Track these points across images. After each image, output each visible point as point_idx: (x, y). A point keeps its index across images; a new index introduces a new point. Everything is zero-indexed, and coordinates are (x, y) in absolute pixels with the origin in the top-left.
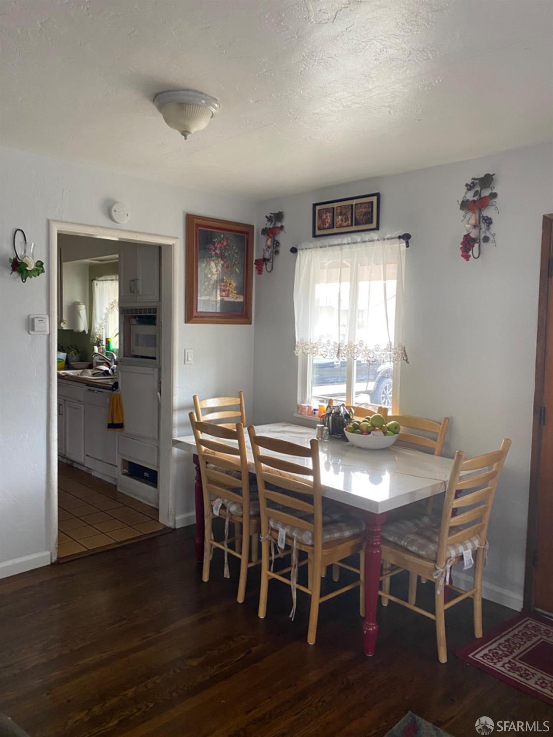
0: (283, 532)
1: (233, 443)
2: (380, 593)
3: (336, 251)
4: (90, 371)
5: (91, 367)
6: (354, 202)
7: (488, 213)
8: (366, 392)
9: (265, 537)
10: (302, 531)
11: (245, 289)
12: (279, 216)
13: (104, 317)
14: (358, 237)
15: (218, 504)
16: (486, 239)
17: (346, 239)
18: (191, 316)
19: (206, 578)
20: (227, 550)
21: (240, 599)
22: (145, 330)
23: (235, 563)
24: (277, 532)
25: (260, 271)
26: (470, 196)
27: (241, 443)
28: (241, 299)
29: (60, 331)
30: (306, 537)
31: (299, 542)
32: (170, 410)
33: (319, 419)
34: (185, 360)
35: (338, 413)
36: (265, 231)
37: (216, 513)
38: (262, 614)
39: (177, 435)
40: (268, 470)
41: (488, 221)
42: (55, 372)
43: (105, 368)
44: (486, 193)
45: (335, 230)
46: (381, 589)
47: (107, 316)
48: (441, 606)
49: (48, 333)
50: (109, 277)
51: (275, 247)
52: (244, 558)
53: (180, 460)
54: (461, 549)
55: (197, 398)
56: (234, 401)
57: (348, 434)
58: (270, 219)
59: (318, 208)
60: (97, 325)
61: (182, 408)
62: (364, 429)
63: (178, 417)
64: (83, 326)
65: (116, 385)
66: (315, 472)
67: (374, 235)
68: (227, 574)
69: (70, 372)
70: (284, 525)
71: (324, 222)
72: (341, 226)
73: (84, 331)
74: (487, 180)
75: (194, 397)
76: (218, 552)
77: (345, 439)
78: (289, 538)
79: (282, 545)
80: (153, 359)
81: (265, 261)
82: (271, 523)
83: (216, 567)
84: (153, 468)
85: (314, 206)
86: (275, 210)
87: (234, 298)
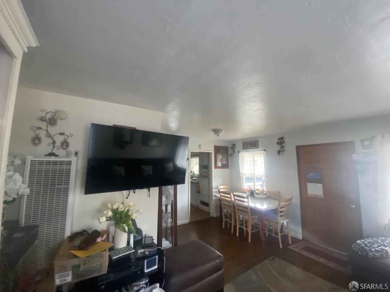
0: (241, 216)
1: (229, 196)
2: (265, 232)
3: (249, 152)
6: (252, 142)
7: (283, 145)
8: (260, 185)
9: (237, 217)
10: (246, 216)
11: (227, 161)
12: (234, 145)
14: (254, 150)
15: (225, 210)
16: (283, 151)
17: (251, 150)
18: (216, 167)
19: (223, 227)
20: (228, 221)
21: (232, 232)
22: (205, 170)
23: (231, 224)
24: (240, 216)
25: (231, 157)
26: (279, 141)
27: (231, 196)
28: (226, 163)
30: (247, 217)
31: (245, 218)
32: (212, 189)
33: (247, 191)
34: (215, 177)
35: (252, 190)
36: (231, 148)
37: (225, 212)
38: (238, 235)
39: (214, 194)
40: (237, 202)
41: (284, 147)
42: (190, 179)
43: (194, 178)
44: (282, 141)
45: (248, 148)
46: (265, 231)
48: (280, 235)
51: (234, 151)
52: (232, 222)
53: (216, 200)
54: (283, 221)
55: (218, 186)
56: (226, 187)
57: (255, 195)
58: (232, 145)
59: (244, 143)
61: (215, 188)
62: (259, 193)
63: (214, 190)
65: (198, 183)
66: (248, 202)
67: (257, 149)
68: (229, 226)
70: (242, 214)
71: (245, 146)
72: (249, 147)
74: (282, 138)
75: (217, 186)
76: (226, 222)
77: (254, 196)
78: (243, 217)
79: (241, 219)
80: (207, 176)
81: (232, 154)
82: (239, 214)
83: (226, 225)
84: (208, 202)
85: (243, 143)
86: (234, 143)
87: (225, 163)
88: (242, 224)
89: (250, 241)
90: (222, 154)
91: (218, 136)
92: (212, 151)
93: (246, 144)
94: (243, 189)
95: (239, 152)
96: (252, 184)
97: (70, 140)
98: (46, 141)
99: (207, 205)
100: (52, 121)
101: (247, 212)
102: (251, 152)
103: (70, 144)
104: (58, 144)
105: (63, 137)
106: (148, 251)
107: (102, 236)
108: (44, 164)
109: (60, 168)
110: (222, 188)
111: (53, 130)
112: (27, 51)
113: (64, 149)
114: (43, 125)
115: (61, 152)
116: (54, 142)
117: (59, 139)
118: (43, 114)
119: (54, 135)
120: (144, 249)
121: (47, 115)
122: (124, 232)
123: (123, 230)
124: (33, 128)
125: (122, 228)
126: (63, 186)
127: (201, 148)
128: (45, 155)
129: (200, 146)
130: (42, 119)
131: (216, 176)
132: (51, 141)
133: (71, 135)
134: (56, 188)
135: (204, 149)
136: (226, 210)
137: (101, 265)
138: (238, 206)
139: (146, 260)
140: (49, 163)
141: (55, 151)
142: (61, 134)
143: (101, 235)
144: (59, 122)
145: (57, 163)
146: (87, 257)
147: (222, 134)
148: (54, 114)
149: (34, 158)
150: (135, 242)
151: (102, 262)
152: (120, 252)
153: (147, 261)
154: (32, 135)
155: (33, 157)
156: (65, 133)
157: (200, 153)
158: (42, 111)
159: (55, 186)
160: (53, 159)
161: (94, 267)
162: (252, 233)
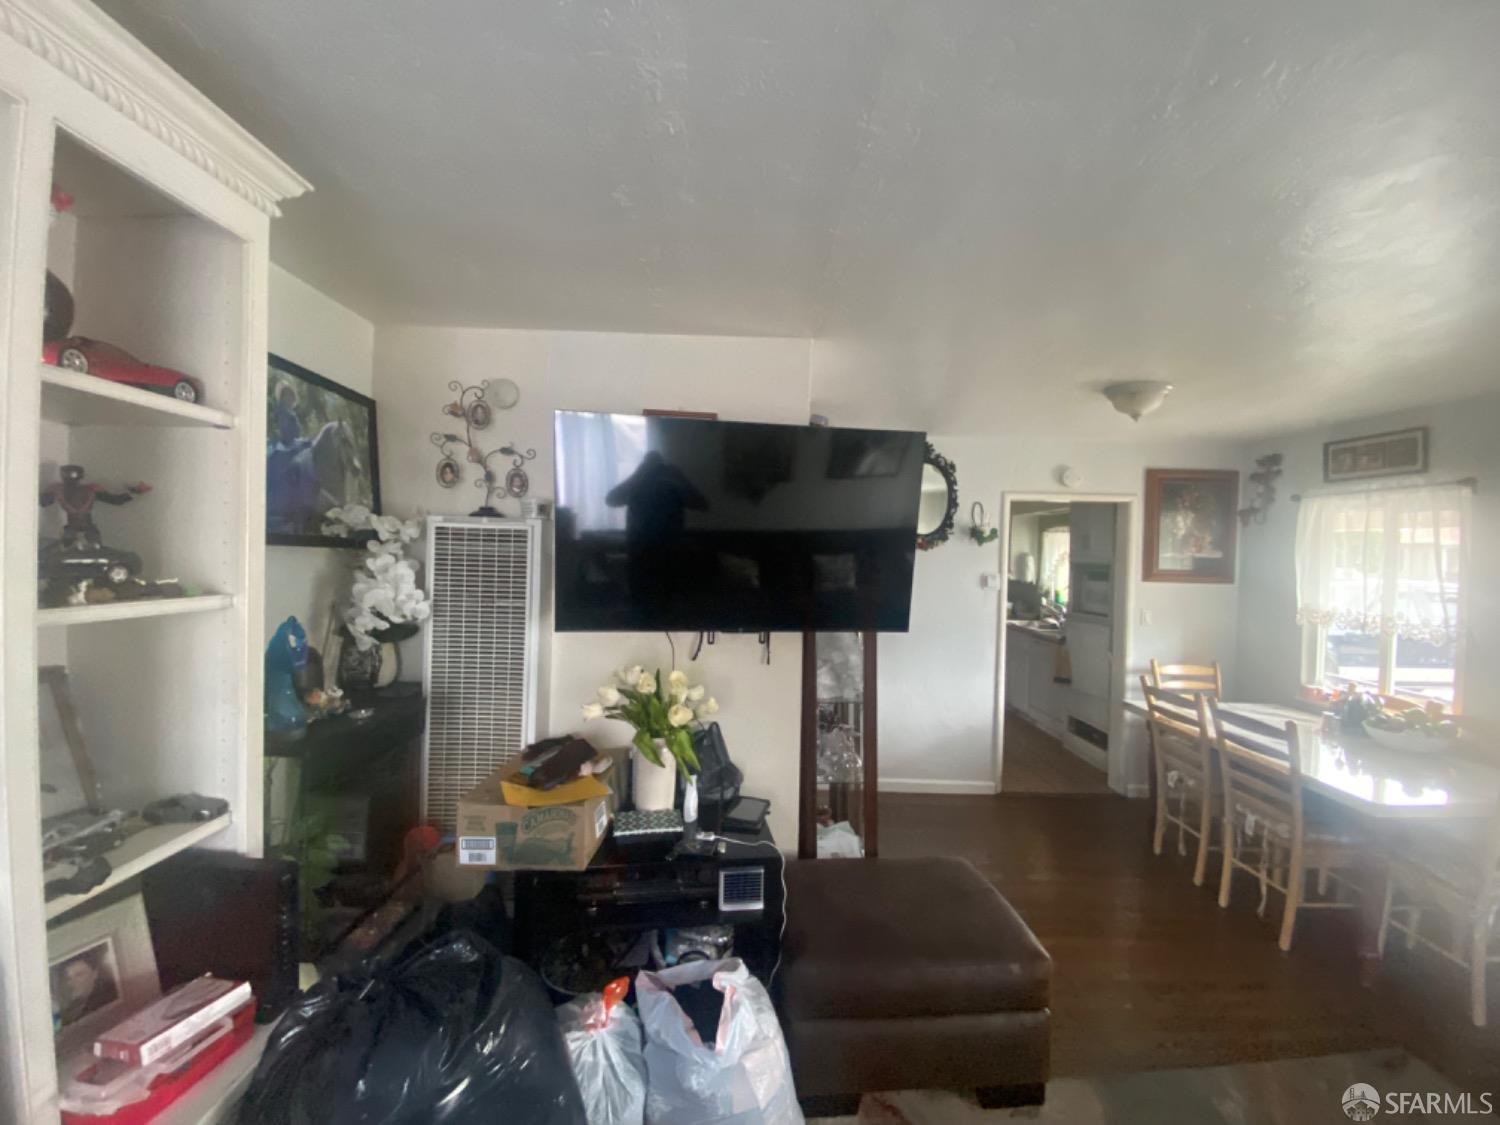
0: (1251, 819)
1: (1192, 714)
4: (1036, 623)
5: (1038, 618)
6: (1389, 439)
9: (1228, 820)
10: (1277, 821)
11: (1225, 543)
12: (1274, 459)
13: (1053, 568)
14: (1394, 482)
15: (1173, 775)
17: (1376, 484)
18: (1150, 572)
19: (1157, 849)
20: (1182, 825)
21: (1197, 881)
22: (1098, 586)
23: (1192, 843)
24: (1244, 816)
25: (1247, 524)
27: (1201, 714)
28: (1218, 555)
29: (1011, 583)
30: (1282, 829)
31: (1272, 832)
33: (1330, 706)
34: (1142, 620)
35: (1358, 701)
36: (1255, 477)
37: (1171, 784)
38: (1223, 901)
39: (1129, 698)
40: (1233, 748)
42: (1005, 621)
43: (1052, 621)
45: (1358, 473)
47: (1056, 567)
49: (998, 588)
50: (1061, 528)
51: (1269, 495)
52: (1203, 837)
53: (1134, 725)
55: (1156, 663)
56: (1209, 671)
57: (1370, 729)
58: (1261, 463)
59: (1332, 447)
60: (1046, 575)
61: (1135, 671)
62: (1396, 725)
63: (1131, 680)
64: (1030, 577)
65: (1063, 641)
66: (1291, 758)
67: (1418, 479)
69: (1017, 623)
70: (1254, 811)
71: (1340, 463)
72: (1367, 469)
73: (1031, 583)
75: (1152, 662)
76: (1172, 829)
77: (1362, 733)
78: (1258, 826)
79: (1250, 832)
80: (1105, 616)
81: (1252, 511)
82: (1239, 807)
83: (1169, 842)
84: (1104, 730)
85: (1326, 446)
86: (1269, 452)
87: (1209, 554)
88: (1251, 858)
89: (1285, 943)
90: (1193, 508)
91: (1135, 416)
92: (1135, 495)
93: (1346, 450)
94: (1312, 690)
95: (1296, 498)
96: (1372, 673)
97: (528, 469)
98: (472, 473)
99: (1100, 739)
100: (479, 416)
101: (1287, 808)
102: (1376, 498)
103: (530, 481)
104: (501, 481)
105: (511, 458)
106: (727, 843)
107: (596, 763)
108: (466, 537)
109: (502, 549)
110: (1172, 675)
111: (487, 441)
112: (278, 213)
113: (517, 495)
114: (459, 427)
115: (506, 504)
116: (490, 477)
117: (502, 467)
118: (455, 397)
119: (489, 455)
120: (716, 834)
121: (465, 397)
122: (654, 762)
123: (652, 756)
124: (436, 439)
125: (648, 750)
126: (510, 603)
127: (1066, 481)
128: (474, 515)
129: (1060, 475)
130: (455, 411)
131: (1148, 619)
132: (481, 473)
133: (532, 454)
134: (495, 605)
135: (1083, 489)
136: (1176, 778)
137: (569, 841)
138: (1238, 764)
139: (723, 870)
140: (474, 535)
141: (496, 503)
142: (507, 451)
143: (596, 758)
144: (499, 416)
145: (509, 536)
146: (530, 808)
147: (1155, 405)
148: (479, 394)
149: (445, 521)
150: (703, 807)
151: (572, 835)
152: (641, 822)
153: (726, 876)
154: (438, 458)
155: (440, 518)
156: (515, 449)
157: (1075, 505)
158: (454, 385)
159: (493, 602)
160: (485, 524)
161: (549, 841)
162: (1301, 914)
